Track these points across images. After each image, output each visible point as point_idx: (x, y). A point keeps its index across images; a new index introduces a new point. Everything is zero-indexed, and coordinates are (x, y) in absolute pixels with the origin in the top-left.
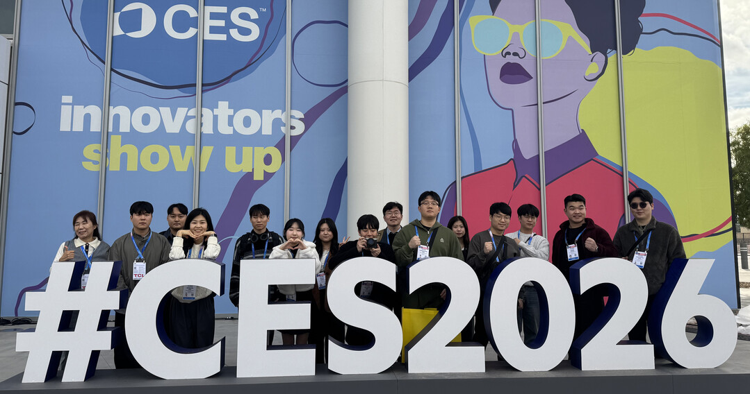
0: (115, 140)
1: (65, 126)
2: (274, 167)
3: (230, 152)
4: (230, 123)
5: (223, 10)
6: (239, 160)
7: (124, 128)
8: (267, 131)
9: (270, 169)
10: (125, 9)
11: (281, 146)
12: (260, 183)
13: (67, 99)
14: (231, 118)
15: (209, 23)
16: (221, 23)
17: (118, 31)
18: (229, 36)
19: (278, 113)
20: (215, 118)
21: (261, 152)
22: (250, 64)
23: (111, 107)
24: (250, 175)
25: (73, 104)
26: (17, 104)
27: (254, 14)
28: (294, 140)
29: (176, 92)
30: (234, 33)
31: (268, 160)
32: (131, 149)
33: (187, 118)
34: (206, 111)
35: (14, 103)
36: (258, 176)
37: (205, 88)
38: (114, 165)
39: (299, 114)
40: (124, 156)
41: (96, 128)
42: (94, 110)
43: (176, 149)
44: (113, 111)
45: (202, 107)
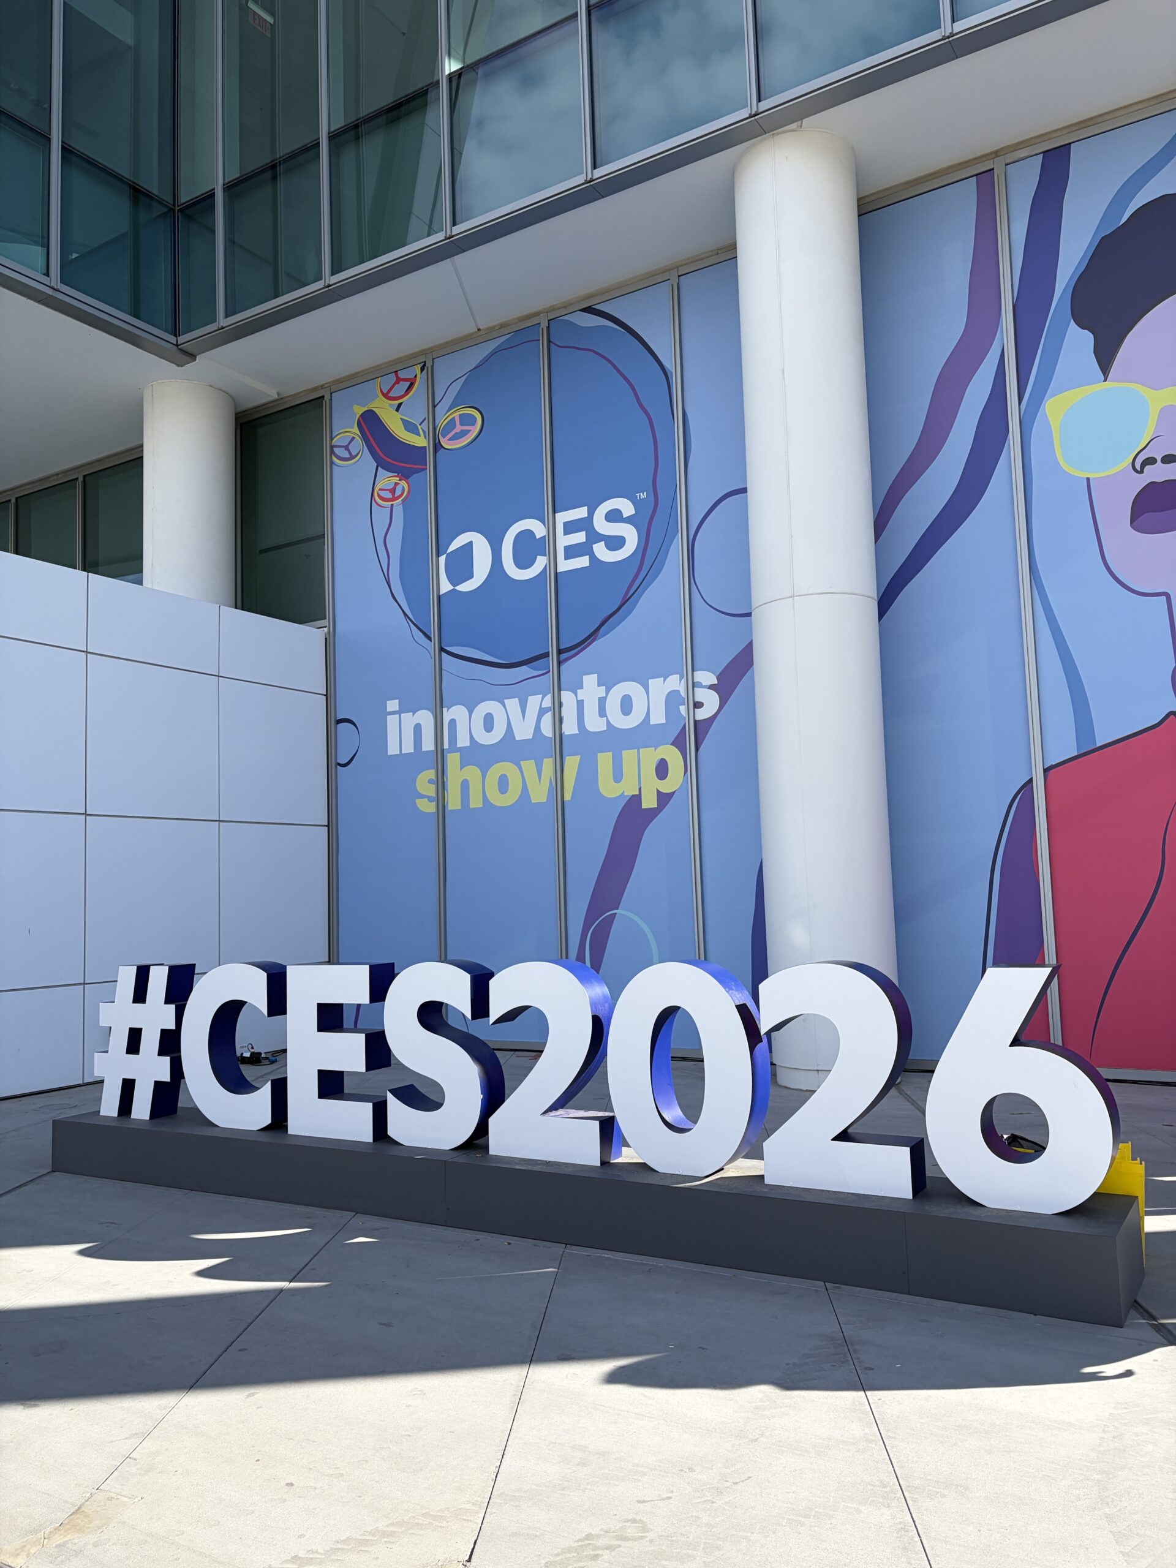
0: (453, 760)
1: (393, 750)
2: (673, 782)
3: (604, 760)
4: (602, 713)
5: (581, 512)
6: (618, 777)
7: (463, 741)
8: (658, 717)
9: (667, 786)
10: (451, 548)
11: (679, 743)
12: (653, 813)
13: (393, 705)
14: (602, 702)
15: (564, 541)
16: (580, 537)
17: (445, 586)
18: (593, 558)
19: (675, 683)
20: (580, 704)
21: (651, 757)
22: (627, 600)
23: (445, 710)
24: (636, 799)
25: (399, 712)
26: (339, 722)
27: (627, 508)
28: (701, 728)
29: (525, 671)
30: (601, 551)
31: (662, 770)
32: (472, 773)
33: (542, 712)
34: (567, 696)
35: (335, 722)
36: (649, 802)
37: (563, 656)
38: (454, 802)
39: (708, 678)
40: (465, 785)
41: (428, 745)
42: (425, 718)
43: (529, 766)
44: (448, 715)
45: (560, 690)
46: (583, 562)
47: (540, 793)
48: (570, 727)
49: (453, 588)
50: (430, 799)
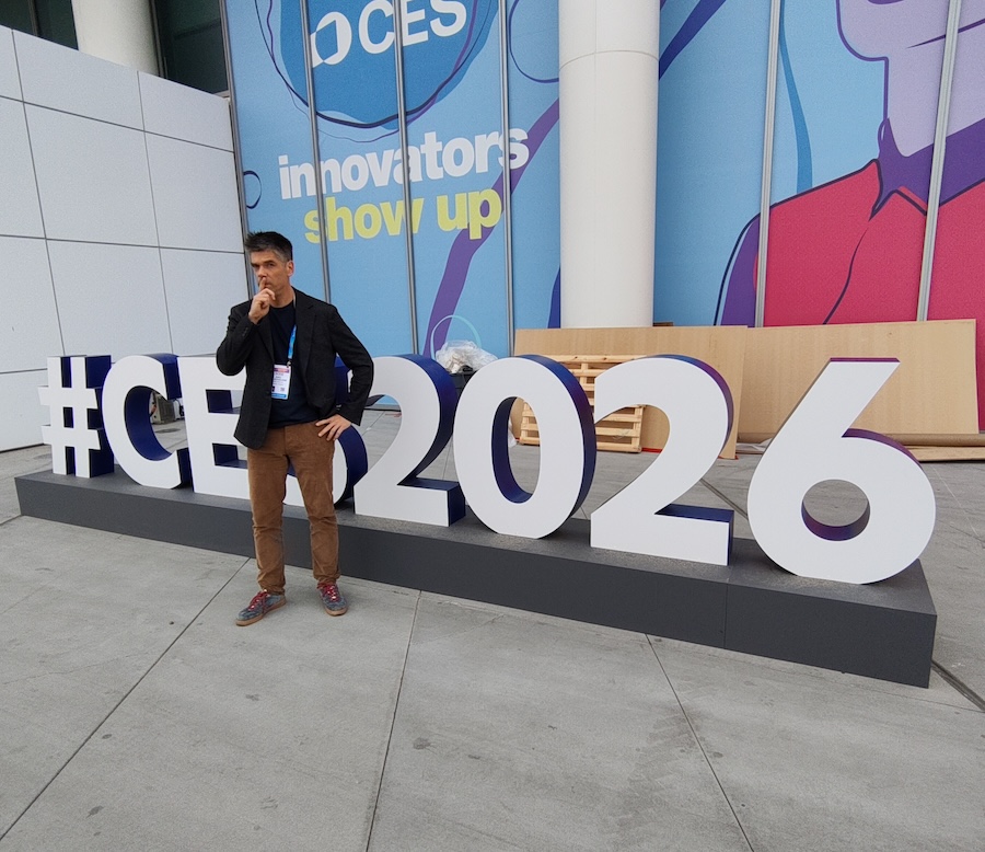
0: (330, 203)
1: (286, 195)
2: (494, 219)
3: (442, 202)
4: (440, 164)
6: (452, 215)
7: (336, 188)
8: (483, 167)
9: (489, 222)
10: (319, 27)
11: (498, 187)
12: (478, 243)
13: (283, 160)
14: (440, 154)
15: (408, 18)
16: (420, 15)
18: (431, 33)
19: (496, 139)
20: (423, 157)
21: (476, 199)
22: (459, 69)
23: (322, 163)
24: (466, 232)
25: (288, 166)
26: (245, 173)
28: (515, 176)
29: (380, 130)
30: (437, 27)
31: (485, 209)
32: (345, 212)
33: (395, 163)
34: (412, 150)
35: (242, 174)
36: (475, 234)
38: (332, 236)
39: (520, 134)
40: (340, 221)
41: (312, 191)
42: (308, 169)
43: (386, 206)
44: (325, 166)
45: (407, 145)
46: (423, 37)
47: (395, 228)
48: (416, 177)
49: (321, 61)
50: (315, 232)
